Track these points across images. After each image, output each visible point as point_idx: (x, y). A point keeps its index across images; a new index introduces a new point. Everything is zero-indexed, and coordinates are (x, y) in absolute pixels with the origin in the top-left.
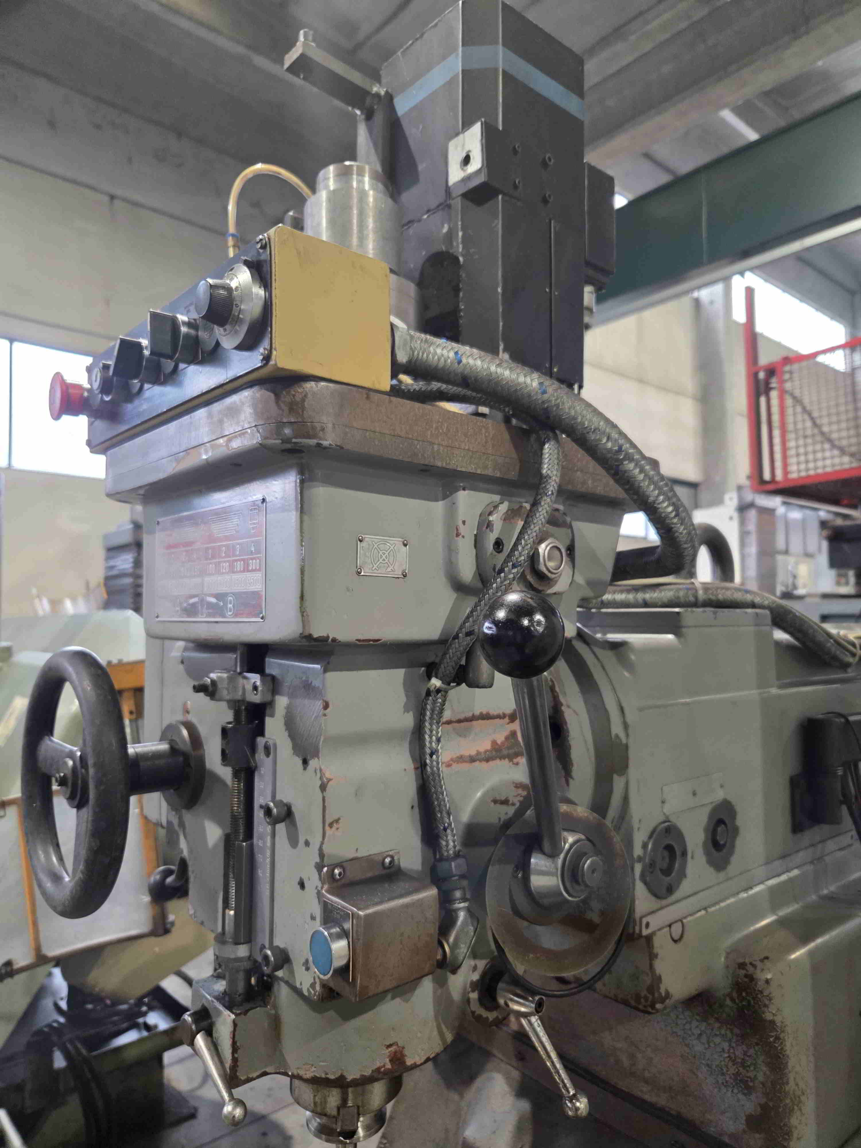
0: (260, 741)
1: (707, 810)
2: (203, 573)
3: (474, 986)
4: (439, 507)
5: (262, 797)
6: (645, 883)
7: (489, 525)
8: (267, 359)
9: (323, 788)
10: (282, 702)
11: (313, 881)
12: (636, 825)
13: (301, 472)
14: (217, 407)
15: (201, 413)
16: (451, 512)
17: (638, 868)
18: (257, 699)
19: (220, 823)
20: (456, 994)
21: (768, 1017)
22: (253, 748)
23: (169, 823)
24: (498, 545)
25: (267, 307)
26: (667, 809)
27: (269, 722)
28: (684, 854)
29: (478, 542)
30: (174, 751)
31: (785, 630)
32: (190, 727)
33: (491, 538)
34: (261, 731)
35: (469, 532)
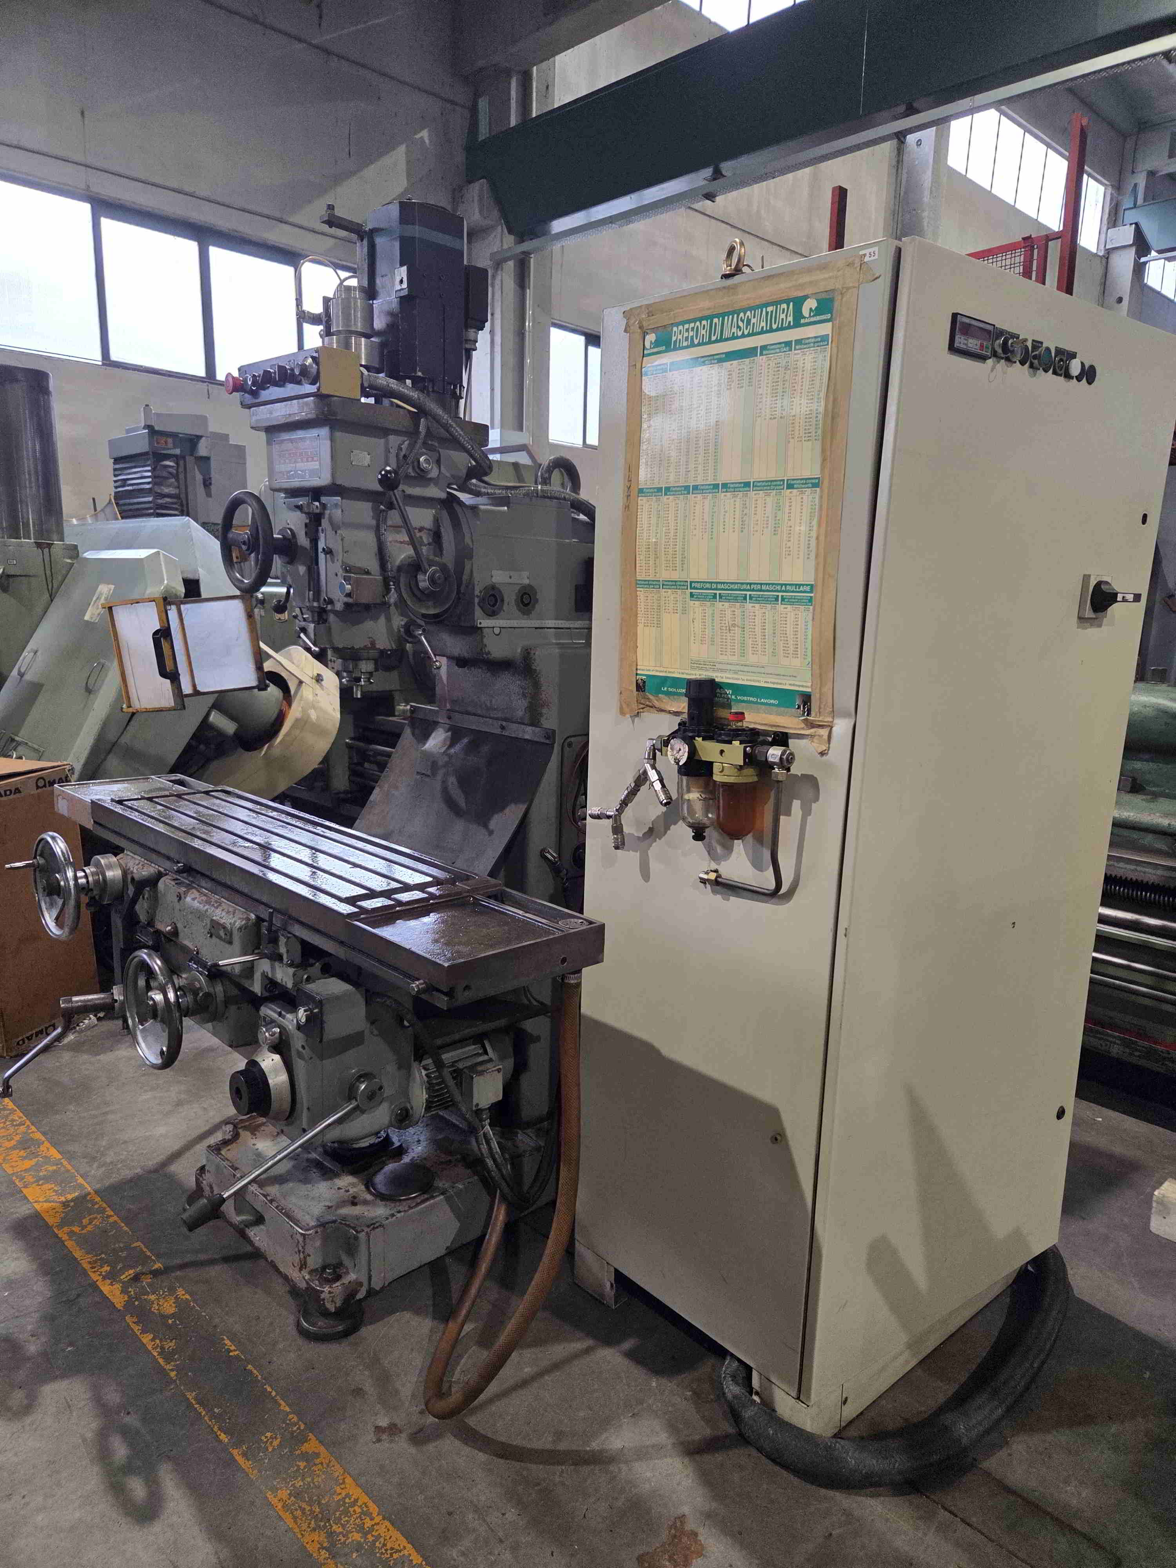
0: (320, 528)
1: (518, 588)
2: (296, 462)
3: (403, 627)
4: (383, 440)
5: (321, 545)
6: (481, 608)
7: (401, 449)
8: (318, 389)
9: (342, 540)
10: (327, 512)
11: (341, 572)
12: (476, 583)
13: (330, 428)
14: (301, 401)
15: (295, 401)
16: (387, 443)
17: (476, 600)
18: (318, 511)
19: (304, 564)
20: (395, 627)
21: (534, 667)
22: (317, 531)
23: (282, 573)
24: (405, 456)
25: (318, 372)
26: (494, 580)
27: (323, 521)
28: (502, 600)
29: (397, 456)
30: (284, 538)
31: (585, 515)
32: (291, 530)
33: (402, 454)
34: (320, 525)
35: (394, 451)
